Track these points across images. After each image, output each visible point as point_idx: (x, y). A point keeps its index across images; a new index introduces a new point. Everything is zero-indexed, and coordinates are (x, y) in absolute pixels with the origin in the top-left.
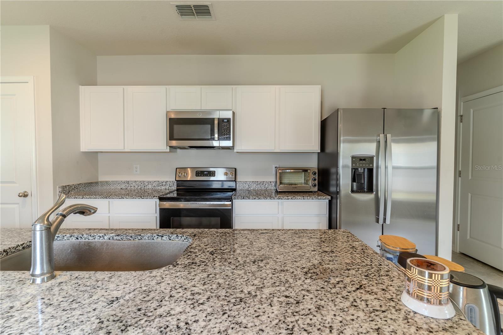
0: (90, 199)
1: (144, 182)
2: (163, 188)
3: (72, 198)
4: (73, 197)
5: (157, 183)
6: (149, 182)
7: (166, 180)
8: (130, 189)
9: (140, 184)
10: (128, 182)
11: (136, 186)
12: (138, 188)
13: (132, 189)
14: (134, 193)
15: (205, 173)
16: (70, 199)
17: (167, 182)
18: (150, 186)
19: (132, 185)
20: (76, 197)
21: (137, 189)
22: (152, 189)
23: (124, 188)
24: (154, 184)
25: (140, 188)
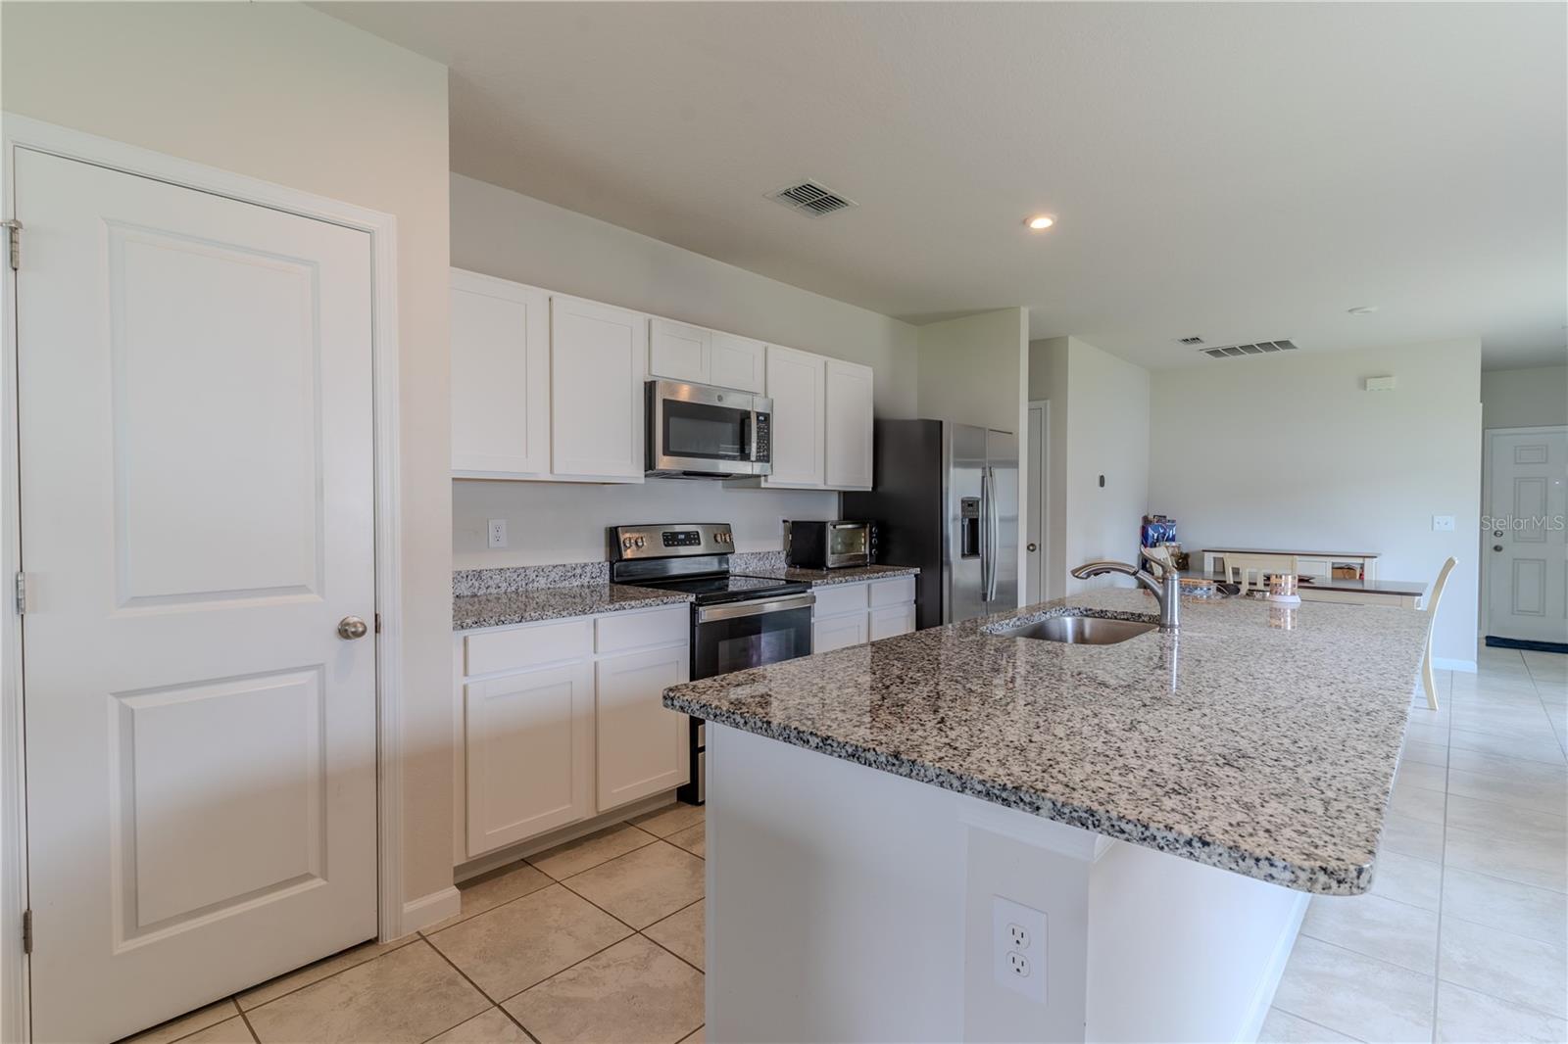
0: (541, 621)
1: (525, 569)
2: (575, 584)
3: (490, 625)
4: (492, 622)
5: (560, 571)
6: (540, 570)
7: (582, 560)
8: (485, 594)
9: (515, 577)
10: (478, 575)
11: (504, 585)
12: (509, 590)
13: (490, 594)
14: (497, 605)
15: (682, 537)
16: (483, 628)
17: (586, 565)
18: (542, 583)
19: (491, 583)
20: (503, 618)
21: (505, 593)
22: (549, 589)
23: (466, 593)
24: (553, 575)
25: (513, 589)
